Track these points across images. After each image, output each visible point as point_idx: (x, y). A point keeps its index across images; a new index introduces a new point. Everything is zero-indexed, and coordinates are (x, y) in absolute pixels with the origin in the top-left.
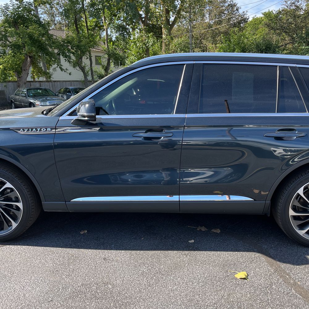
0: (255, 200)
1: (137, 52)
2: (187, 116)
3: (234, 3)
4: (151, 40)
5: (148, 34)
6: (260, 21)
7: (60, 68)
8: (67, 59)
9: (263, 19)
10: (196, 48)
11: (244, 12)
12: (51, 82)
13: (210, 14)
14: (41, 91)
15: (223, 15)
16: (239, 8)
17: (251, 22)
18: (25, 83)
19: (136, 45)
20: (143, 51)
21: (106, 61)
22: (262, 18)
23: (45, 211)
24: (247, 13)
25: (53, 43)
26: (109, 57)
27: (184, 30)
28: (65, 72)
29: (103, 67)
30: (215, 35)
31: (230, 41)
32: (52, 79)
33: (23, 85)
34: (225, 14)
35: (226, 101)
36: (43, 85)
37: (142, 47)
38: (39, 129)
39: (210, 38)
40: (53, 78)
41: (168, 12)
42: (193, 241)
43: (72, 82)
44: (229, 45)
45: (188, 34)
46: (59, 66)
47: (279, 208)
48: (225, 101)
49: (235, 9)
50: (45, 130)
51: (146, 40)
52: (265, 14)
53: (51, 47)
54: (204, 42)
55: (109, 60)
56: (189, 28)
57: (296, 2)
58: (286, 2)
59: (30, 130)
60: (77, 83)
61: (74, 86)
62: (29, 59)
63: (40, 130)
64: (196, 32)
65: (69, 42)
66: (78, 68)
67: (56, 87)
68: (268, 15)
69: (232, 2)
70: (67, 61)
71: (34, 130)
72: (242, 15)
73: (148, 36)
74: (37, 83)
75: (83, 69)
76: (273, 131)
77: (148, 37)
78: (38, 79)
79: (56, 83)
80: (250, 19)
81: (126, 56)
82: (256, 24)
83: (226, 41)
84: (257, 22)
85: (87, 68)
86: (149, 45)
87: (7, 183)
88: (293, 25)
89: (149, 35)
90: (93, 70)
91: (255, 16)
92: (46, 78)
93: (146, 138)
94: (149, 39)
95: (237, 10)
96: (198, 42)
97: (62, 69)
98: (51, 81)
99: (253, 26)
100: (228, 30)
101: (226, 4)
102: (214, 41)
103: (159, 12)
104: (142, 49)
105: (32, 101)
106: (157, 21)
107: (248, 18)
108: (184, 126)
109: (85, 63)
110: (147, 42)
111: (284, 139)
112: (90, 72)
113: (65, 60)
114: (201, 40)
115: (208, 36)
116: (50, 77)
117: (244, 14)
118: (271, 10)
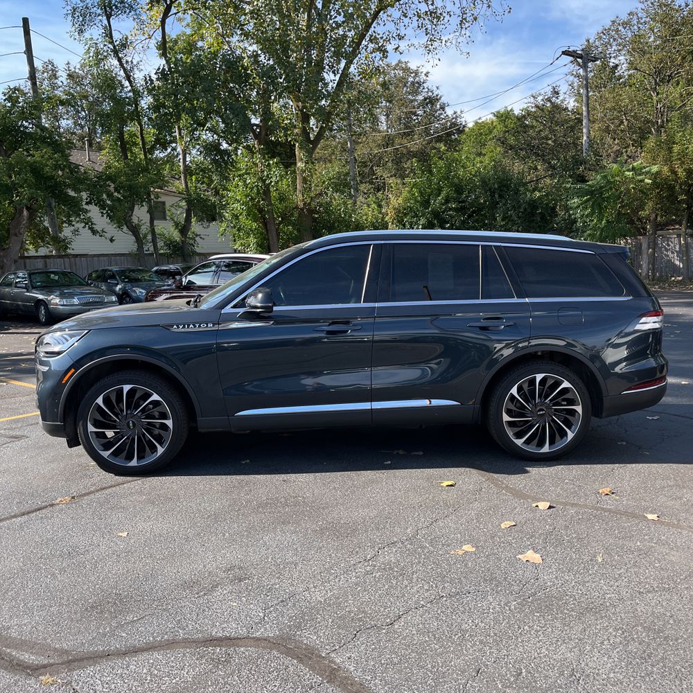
0: (462, 404)
1: (247, 196)
2: (377, 305)
3: (435, 95)
4: (274, 172)
5: (268, 161)
6: (489, 128)
7: (90, 228)
8: (105, 212)
9: (496, 125)
10: (362, 182)
11: (455, 113)
12: (69, 258)
13: (387, 115)
14: (57, 278)
15: (415, 118)
16: (446, 105)
17: (472, 130)
18: (15, 261)
19: (245, 182)
20: (258, 193)
21: (181, 213)
22: (492, 123)
23: (200, 430)
24: (462, 115)
25: (80, 181)
26: (188, 206)
27: (336, 147)
28: (101, 236)
29: (177, 225)
30: (400, 157)
31: (430, 172)
32: (69, 251)
33: (11, 265)
34: (418, 115)
35: (426, 287)
36: (52, 265)
37: (257, 186)
39: (390, 164)
40: (73, 249)
41: (305, 118)
42: (389, 462)
43: (113, 258)
44: (429, 180)
45: (346, 155)
46: (87, 226)
47: (491, 412)
48: (424, 287)
49: (438, 106)
50: (206, 326)
51: (264, 171)
52: (499, 115)
53: (75, 190)
54: (379, 171)
55: (188, 212)
56: (349, 145)
57: (554, 98)
58: (533, 97)
59: (186, 327)
60: (122, 258)
61: (116, 265)
62: (25, 213)
63: (199, 326)
64: (361, 152)
65: (109, 178)
66: (125, 228)
67: (77, 267)
68: (504, 117)
69: (430, 94)
70: (105, 216)
71: (191, 326)
72: (453, 119)
73: (269, 164)
74: (38, 260)
75: (135, 230)
76: (478, 320)
77: (267, 166)
78: (37, 251)
79: (78, 259)
80: (470, 125)
81: (224, 203)
82: (481, 134)
83: (423, 172)
84: (482, 131)
85: (144, 229)
86: (271, 182)
87: (153, 394)
88: (550, 142)
89: (271, 162)
90: (156, 230)
91: (480, 119)
92: (58, 250)
93: (329, 332)
94: (270, 170)
95: (443, 108)
96: (367, 170)
97: (94, 232)
98: (68, 256)
99: (476, 138)
100: (425, 148)
101: (420, 98)
102: (398, 170)
103: (290, 119)
104: (258, 189)
105: (41, 297)
106: (286, 135)
107: (464, 123)
108: (375, 317)
109: (141, 218)
110: (268, 175)
111: (490, 328)
112: (149, 237)
113: (102, 213)
114: (372, 168)
115: (387, 160)
116: (67, 248)
117: (457, 117)
118: (509, 109)
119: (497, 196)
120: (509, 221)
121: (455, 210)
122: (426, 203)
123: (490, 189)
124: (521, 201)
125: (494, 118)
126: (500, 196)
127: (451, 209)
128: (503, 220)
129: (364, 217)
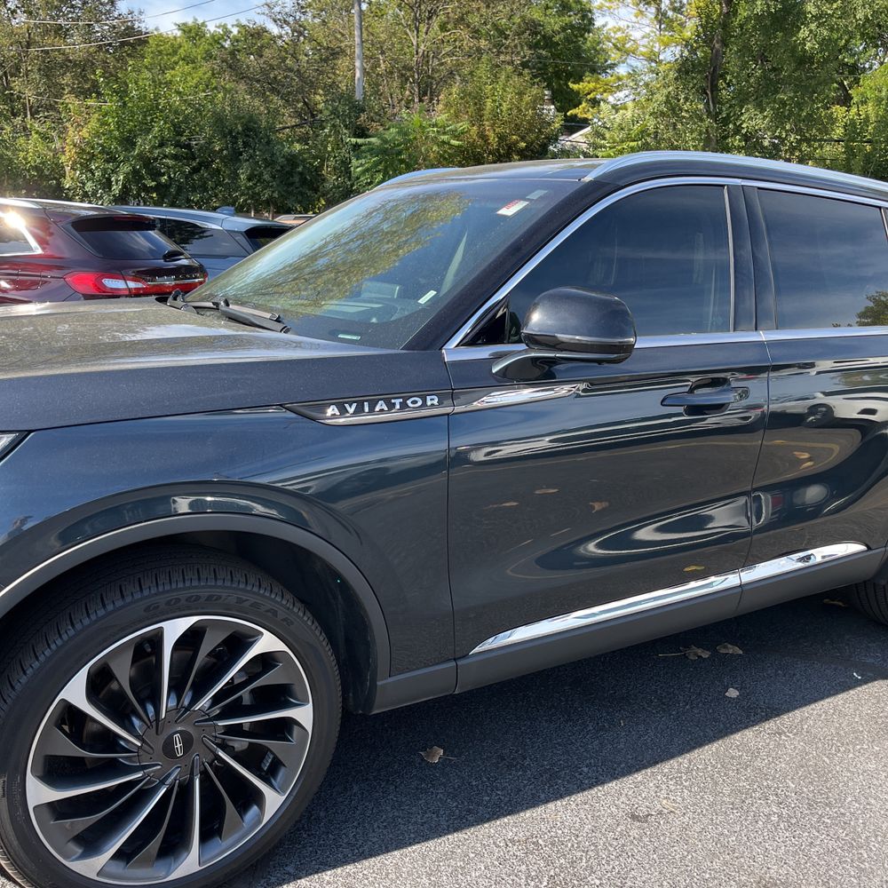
0: (869, 548)
6: (171, 46)
9: (182, 43)
11: (131, 13)
22: (175, 38)
24: (141, 18)
38: (397, 402)
42: (735, 692)
50: (420, 403)
52: (185, 29)
54: (17, 84)
59: (367, 409)
63: (404, 406)
68: (193, 33)
71: (381, 405)
72: (129, 21)
82: (160, 52)
87: (262, 634)
91: (157, 29)
107: (144, 31)
117: (133, 19)
118: (200, 21)
119: (240, 142)
120: (258, 181)
121: (175, 157)
122: (128, 143)
123: (230, 132)
124: (278, 154)
125: (179, 33)
126: (246, 144)
127: (165, 157)
128: (249, 179)
129: (22, 154)
